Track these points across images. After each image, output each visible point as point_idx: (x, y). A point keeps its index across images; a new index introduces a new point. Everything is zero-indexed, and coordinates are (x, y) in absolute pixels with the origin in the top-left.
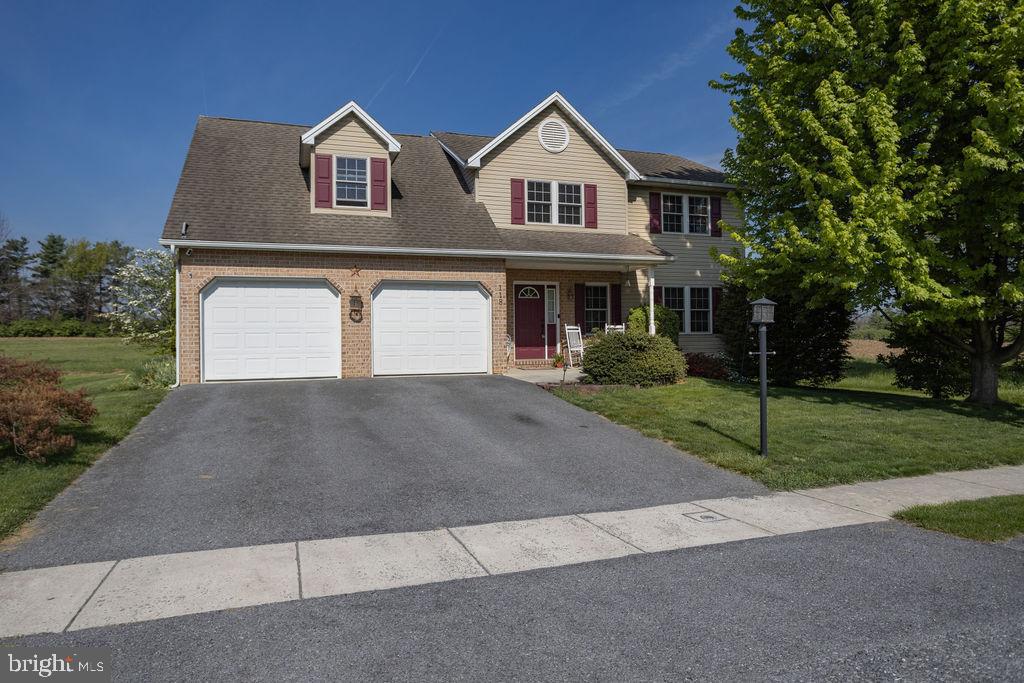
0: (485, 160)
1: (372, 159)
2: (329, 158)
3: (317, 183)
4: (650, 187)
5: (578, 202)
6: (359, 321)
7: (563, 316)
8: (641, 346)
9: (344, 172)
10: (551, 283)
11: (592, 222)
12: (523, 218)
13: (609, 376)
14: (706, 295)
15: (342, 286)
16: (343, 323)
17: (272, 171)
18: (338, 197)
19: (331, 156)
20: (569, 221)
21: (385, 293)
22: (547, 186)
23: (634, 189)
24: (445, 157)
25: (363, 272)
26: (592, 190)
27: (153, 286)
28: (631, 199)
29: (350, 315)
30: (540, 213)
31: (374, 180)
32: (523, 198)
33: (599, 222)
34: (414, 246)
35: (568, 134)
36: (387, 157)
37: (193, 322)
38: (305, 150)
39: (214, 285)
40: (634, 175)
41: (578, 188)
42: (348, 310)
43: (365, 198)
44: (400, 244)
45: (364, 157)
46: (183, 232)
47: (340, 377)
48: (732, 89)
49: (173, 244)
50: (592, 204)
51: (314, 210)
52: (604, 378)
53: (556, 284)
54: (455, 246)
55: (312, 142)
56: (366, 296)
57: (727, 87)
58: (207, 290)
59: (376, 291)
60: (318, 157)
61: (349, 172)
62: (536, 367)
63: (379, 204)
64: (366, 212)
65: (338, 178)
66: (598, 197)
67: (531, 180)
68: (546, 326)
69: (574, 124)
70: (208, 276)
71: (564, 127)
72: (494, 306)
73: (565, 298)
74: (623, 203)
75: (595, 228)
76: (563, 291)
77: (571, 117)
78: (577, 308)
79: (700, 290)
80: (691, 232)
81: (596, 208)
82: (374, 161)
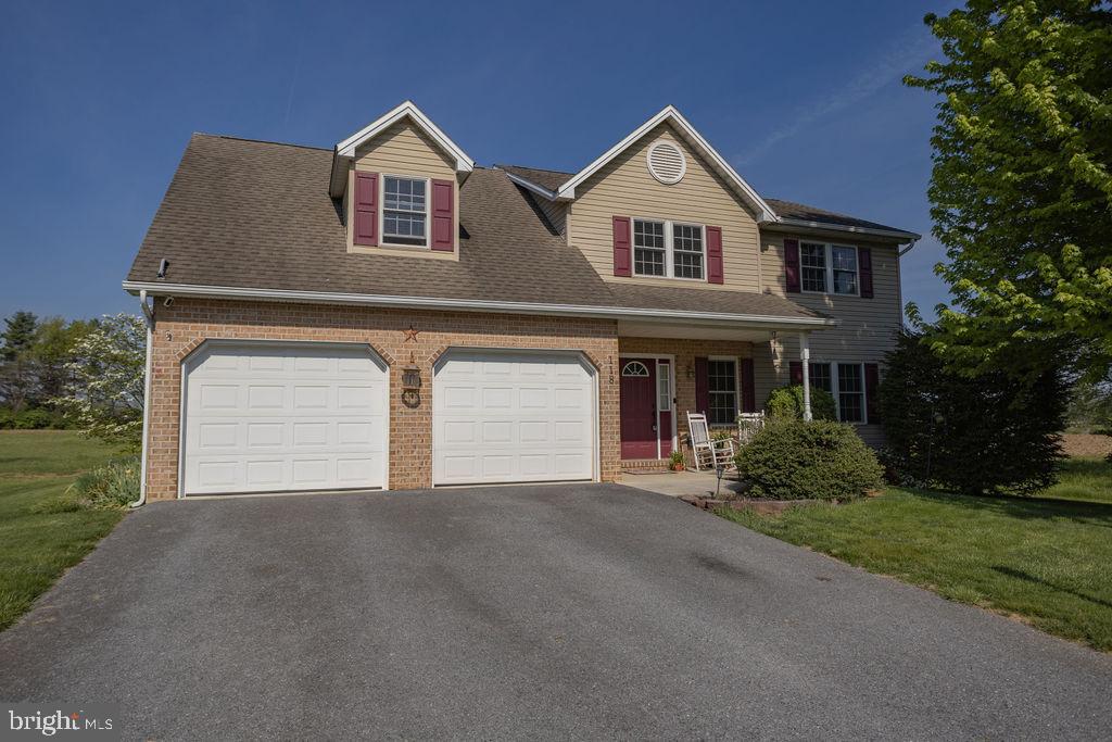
0: (581, 190)
1: (433, 181)
2: (374, 178)
3: (357, 211)
4: (786, 233)
5: (699, 250)
6: (414, 407)
7: (680, 401)
8: (829, 442)
9: (394, 198)
10: (663, 356)
11: (717, 276)
12: (628, 269)
13: (790, 487)
14: (858, 373)
15: (393, 355)
16: (392, 408)
17: (291, 200)
18: (385, 231)
19: (377, 175)
20: (688, 274)
21: (451, 366)
22: (660, 227)
23: (767, 233)
24: (518, 192)
25: (422, 336)
26: (715, 232)
27: (125, 363)
28: (764, 248)
29: (403, 396)
30: (651, 261)
31: (435, 210)
32: (628, 242)
33: (725, 276)
34: (496, 298)
35: (684, 160)
36: (454, 178)
37: (170, 407)
38: (341, 166)
39: (204, 351)
40: (769, 215)
41: (697, 231)
42: (399, 390)
43: (423, 234)
44: (474, 296)
45: (423, 178)
46: (161, 270)
47: (386, 487)
48: (940, 86)
49: (143, 288)
50: (716, 252)
51: (351, 249)
52: (781, 490)
53: (671, 357)
54: (552, 300)
55: (352, 154)
56: (425, 367)
57: (932, 82)
58: (193, 358)
59: (439, 364)
60: (360, 176)
61: (401, 198)
62: (647, 470)
63: (442, 243)
64: (425, 253)
65: (386, 205)
66: (724, 244)
67: (639, 218)
68: (658, 414)
69: (692, 149)
70: (195, 338)
71: (679, 151)
72: (603, 386)
73: (683, 376)
74: (754, 252)
75: (722, 284)
76: (680, 367)
77: (688, 139)
78: (698, 390)
79: (849, 366)
80: (836, 291)
81: (721, 258)
82: (435, 183)
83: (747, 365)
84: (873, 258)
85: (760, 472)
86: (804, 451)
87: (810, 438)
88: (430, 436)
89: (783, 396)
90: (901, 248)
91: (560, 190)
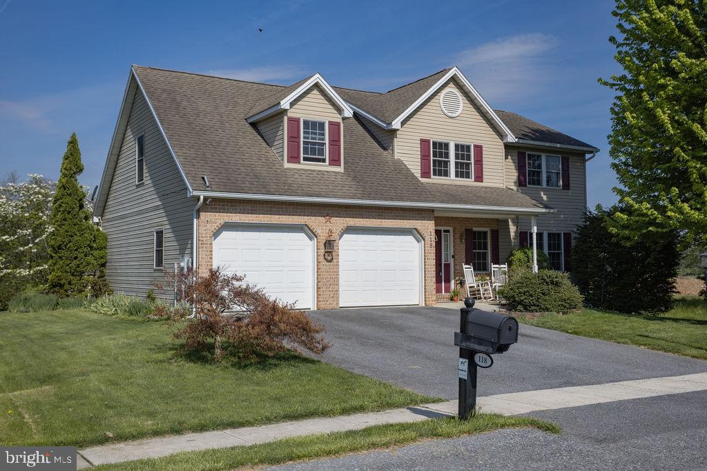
0: (403, 123)
1: (329, 122)
2: (298, 120)
3: (289, 142)
4: (519, 147)
5: (469, 161)
6: (330, 261)
7: (456, 257)
8: (557, 282)
9: (308, 133)
10: (446, 228)
11: (479, 178)
12: (429, 173)
14: (559, 239)
15: (319, 231)
16: (318, 262)
18: (304, 154)
19: (300, 119)
20: (462, 176)
22: (447, 145)
23: (509, 147)
25: (334, 220)
26: (479, 149)
28: (506, 158)
29: (324, 255)
30: (442, 170)
31: (331, 141)
32: (429, 156)
33: (484, 177)
35: (462, 105)
36: (340, 120)
39: (222, 229)
40: (511, 138)
41: (468, 147)
42: (322, 251)
43: (324, 155)
45: (324, 121)
46: (207, 184)
47: (315, 308)
48: (617, 87)
49: (202, 195)
50: (479, 162)
51: (287, 165)
52: (533, 308)
53: (451, 229)
55: (287, 107)
56: (335, 236)
57: (614, 85)
58: (217, 233)
59: (341, 235)
60: (290, 119)
61: (312, 133)
63: (335, 161)
64: (325, 167)
65: (304, 138)
66: (484, 156)
67: (435, 140)
68: (443, 265)
69: (466, 94)
70: (220, 222)
71: (459, 96)
72: (426, 249)
73: (458, 241)
74: (501, 161)
75: (482, 182)
76: (456, 235)
77: (464, 88)
78: (467, 250)
79: (554, 234)
80: (547, 185)
81: (482, 165)
82: (331, 123)
83: (495, 234)
84: (570, 163)
85: (522, 298)
86: (545, 287)
87: (548, 280)
88: (338, 278)
89: (519, 255)
90: (588, 156)
91: (393, 123)
